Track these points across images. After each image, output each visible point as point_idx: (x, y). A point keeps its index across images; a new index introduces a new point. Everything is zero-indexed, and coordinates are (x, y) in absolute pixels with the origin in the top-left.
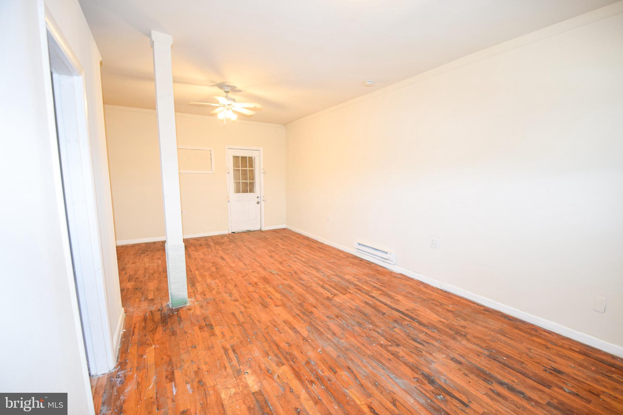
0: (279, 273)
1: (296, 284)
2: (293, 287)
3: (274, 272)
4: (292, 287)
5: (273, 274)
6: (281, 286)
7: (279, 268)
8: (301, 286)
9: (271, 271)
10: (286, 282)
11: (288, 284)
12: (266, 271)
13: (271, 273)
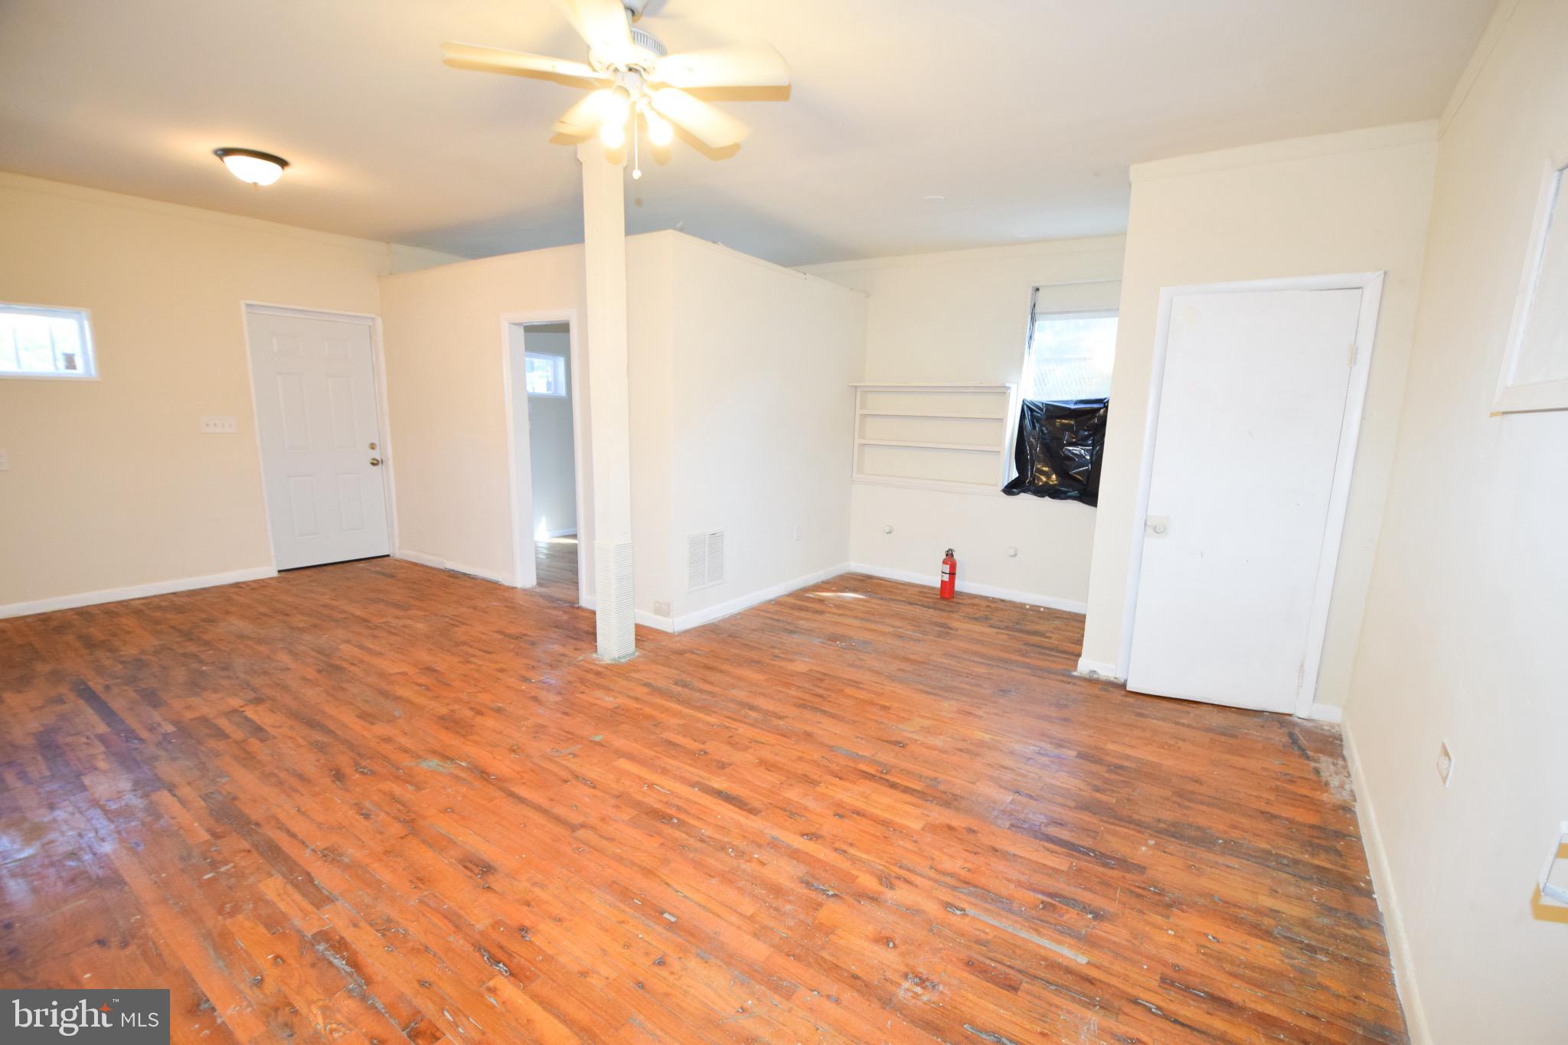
0: (413, 764)
1: (347, 727)
2: (358, 716)
3: (433, 763)
4: (363, 716)
5: (434, 752)
6: (397, 714)
7: (419, 787)
8: (332, 726)
9: (448, 768)
10: (381, 729)
11: (372, 724)
12: (469, 763)
13: (445, 758)
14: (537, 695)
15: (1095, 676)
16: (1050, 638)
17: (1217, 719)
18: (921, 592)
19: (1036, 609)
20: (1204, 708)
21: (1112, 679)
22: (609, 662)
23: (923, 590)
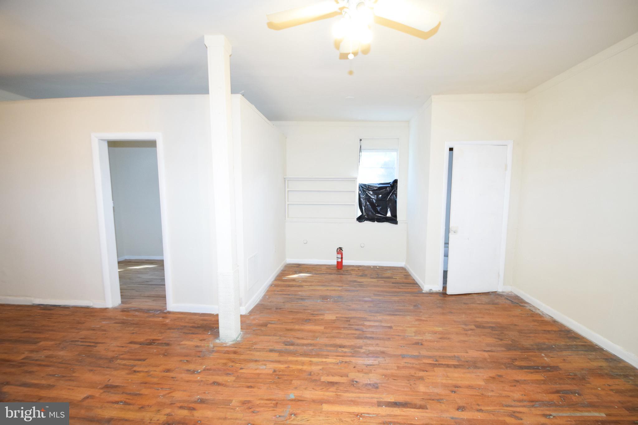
14: (214, 380)
15: (432, 291)
16: (396, 279)
17: (484, 299)
18: (327, 268)
19: (375, 267)
20: (474, 295)
21: (438, 291)
22: (232, 343)
23: (328, 267)
